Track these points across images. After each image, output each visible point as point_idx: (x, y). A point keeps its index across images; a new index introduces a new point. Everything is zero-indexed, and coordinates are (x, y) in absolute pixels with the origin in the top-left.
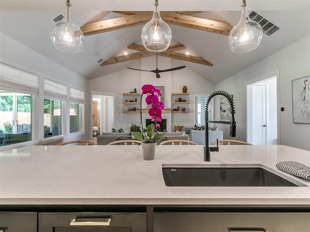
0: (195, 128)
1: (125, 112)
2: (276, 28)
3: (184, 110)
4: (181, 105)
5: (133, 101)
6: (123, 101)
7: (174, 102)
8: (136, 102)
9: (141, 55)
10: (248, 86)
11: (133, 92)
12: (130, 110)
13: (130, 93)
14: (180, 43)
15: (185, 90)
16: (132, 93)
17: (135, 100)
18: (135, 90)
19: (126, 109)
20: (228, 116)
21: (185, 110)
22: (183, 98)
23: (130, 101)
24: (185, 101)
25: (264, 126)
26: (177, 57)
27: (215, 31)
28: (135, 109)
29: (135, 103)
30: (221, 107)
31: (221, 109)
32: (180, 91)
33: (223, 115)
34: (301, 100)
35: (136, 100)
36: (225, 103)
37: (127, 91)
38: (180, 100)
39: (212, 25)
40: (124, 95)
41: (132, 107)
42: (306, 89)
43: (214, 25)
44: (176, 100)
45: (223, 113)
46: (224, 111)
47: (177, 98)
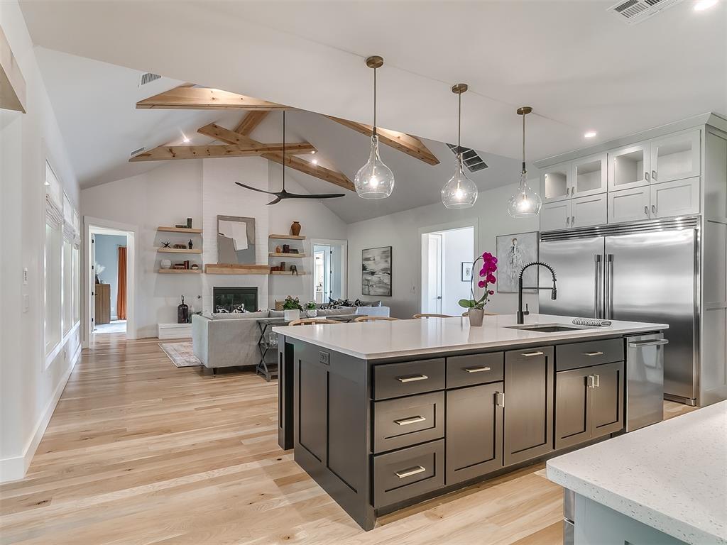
0: (332, 303)
1: (160, 269)
2: (483, 166)
3: (293, 269)
4: (289, 259)
5: (184, 247)
6: (155, 245)
7: (273, 253)
8: (190, 248)
9: (229, 152)
10: (424, 235)
11: (185, 227)
12: (176, 266)
13: (177, 226)
14: (306, 142)
15: (295, 229)
16: (182, 227)
17: (187, 246)
18: (189, 221)
19: (167, 263)
20: (380, 282)
21: (295, 269)
22: (293, 244)
23: (177, 246)
24: (296, 251)
25: (439, 298)
26: (301, 168)
27: (400, 147)
28: (186, 265)
29: (188, 250)
30: (363, 265)
31: (364, 268)
32: (286, 231)
33: (368, 281)
34: (508, 263)
35: (191, 244)
36: (374, 260)
37: (170, 223)
38: (286, 249)
39: (399, 137)
40: (160, 230)
41: (182, 259)
42: (515, 249)
43: (401, 139)
44: (280, 248)
45: (369, 277)
46: (373, 273)
47: (281, 243)
